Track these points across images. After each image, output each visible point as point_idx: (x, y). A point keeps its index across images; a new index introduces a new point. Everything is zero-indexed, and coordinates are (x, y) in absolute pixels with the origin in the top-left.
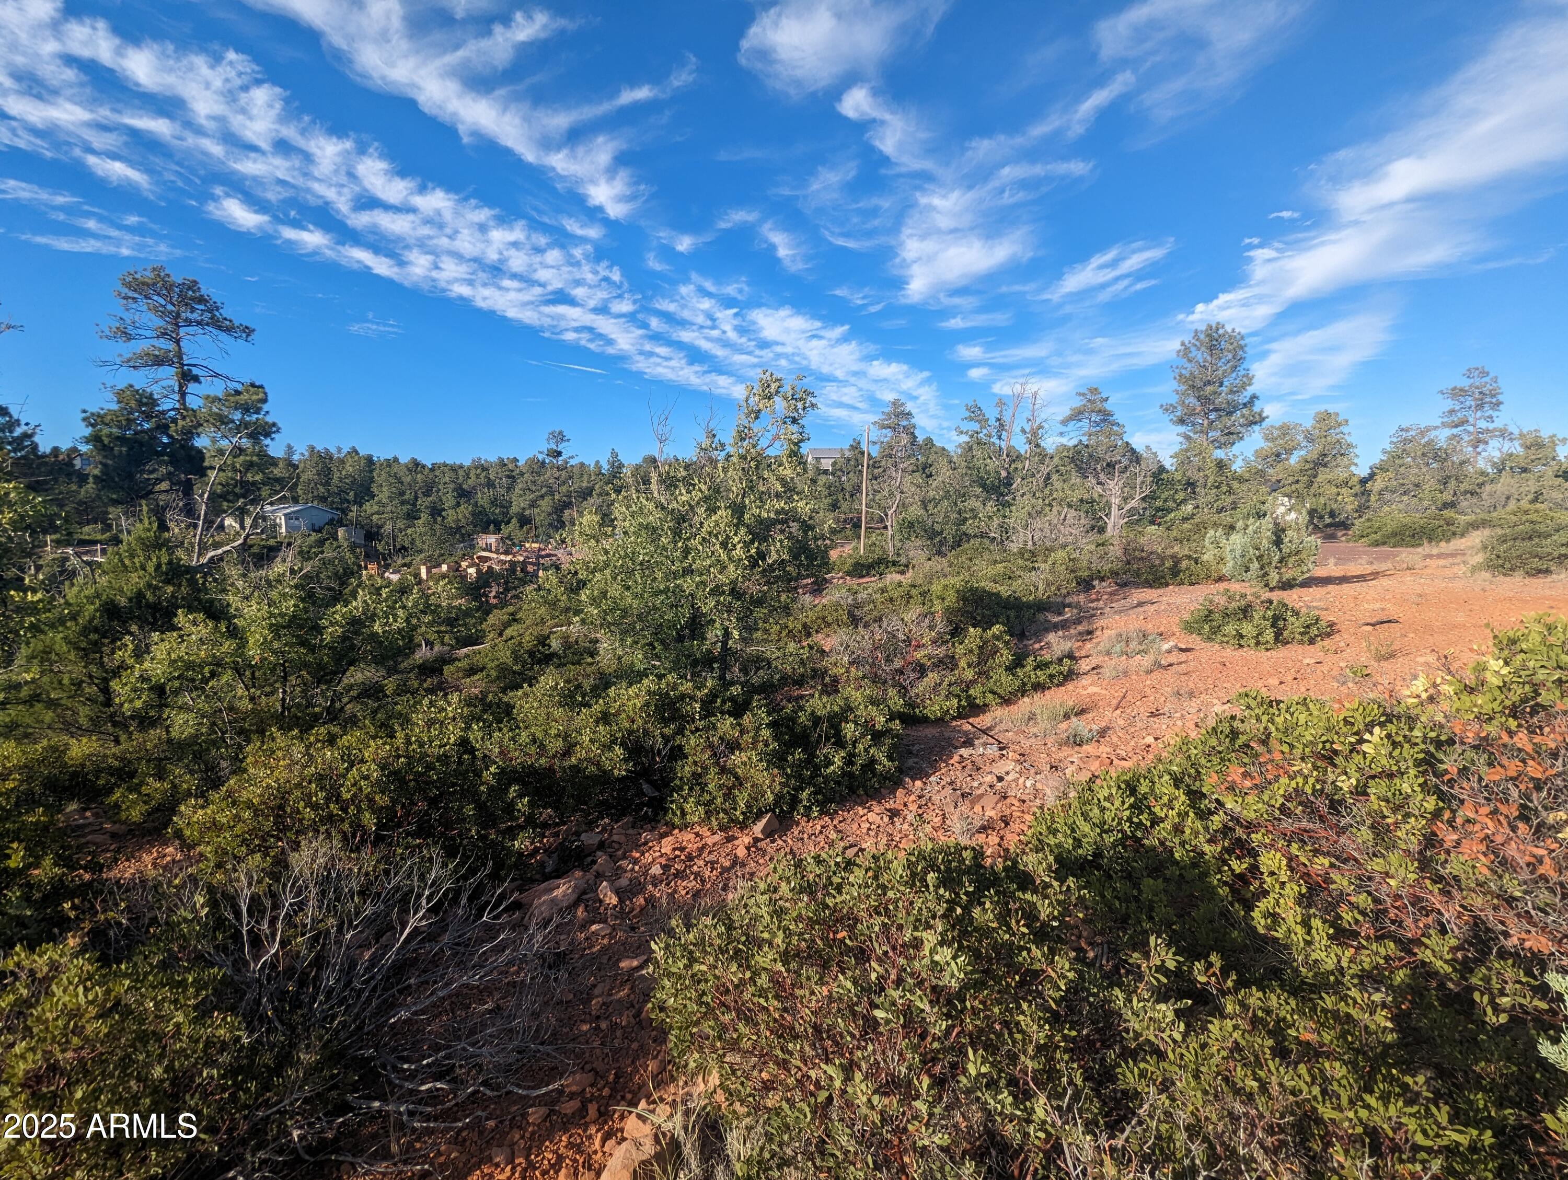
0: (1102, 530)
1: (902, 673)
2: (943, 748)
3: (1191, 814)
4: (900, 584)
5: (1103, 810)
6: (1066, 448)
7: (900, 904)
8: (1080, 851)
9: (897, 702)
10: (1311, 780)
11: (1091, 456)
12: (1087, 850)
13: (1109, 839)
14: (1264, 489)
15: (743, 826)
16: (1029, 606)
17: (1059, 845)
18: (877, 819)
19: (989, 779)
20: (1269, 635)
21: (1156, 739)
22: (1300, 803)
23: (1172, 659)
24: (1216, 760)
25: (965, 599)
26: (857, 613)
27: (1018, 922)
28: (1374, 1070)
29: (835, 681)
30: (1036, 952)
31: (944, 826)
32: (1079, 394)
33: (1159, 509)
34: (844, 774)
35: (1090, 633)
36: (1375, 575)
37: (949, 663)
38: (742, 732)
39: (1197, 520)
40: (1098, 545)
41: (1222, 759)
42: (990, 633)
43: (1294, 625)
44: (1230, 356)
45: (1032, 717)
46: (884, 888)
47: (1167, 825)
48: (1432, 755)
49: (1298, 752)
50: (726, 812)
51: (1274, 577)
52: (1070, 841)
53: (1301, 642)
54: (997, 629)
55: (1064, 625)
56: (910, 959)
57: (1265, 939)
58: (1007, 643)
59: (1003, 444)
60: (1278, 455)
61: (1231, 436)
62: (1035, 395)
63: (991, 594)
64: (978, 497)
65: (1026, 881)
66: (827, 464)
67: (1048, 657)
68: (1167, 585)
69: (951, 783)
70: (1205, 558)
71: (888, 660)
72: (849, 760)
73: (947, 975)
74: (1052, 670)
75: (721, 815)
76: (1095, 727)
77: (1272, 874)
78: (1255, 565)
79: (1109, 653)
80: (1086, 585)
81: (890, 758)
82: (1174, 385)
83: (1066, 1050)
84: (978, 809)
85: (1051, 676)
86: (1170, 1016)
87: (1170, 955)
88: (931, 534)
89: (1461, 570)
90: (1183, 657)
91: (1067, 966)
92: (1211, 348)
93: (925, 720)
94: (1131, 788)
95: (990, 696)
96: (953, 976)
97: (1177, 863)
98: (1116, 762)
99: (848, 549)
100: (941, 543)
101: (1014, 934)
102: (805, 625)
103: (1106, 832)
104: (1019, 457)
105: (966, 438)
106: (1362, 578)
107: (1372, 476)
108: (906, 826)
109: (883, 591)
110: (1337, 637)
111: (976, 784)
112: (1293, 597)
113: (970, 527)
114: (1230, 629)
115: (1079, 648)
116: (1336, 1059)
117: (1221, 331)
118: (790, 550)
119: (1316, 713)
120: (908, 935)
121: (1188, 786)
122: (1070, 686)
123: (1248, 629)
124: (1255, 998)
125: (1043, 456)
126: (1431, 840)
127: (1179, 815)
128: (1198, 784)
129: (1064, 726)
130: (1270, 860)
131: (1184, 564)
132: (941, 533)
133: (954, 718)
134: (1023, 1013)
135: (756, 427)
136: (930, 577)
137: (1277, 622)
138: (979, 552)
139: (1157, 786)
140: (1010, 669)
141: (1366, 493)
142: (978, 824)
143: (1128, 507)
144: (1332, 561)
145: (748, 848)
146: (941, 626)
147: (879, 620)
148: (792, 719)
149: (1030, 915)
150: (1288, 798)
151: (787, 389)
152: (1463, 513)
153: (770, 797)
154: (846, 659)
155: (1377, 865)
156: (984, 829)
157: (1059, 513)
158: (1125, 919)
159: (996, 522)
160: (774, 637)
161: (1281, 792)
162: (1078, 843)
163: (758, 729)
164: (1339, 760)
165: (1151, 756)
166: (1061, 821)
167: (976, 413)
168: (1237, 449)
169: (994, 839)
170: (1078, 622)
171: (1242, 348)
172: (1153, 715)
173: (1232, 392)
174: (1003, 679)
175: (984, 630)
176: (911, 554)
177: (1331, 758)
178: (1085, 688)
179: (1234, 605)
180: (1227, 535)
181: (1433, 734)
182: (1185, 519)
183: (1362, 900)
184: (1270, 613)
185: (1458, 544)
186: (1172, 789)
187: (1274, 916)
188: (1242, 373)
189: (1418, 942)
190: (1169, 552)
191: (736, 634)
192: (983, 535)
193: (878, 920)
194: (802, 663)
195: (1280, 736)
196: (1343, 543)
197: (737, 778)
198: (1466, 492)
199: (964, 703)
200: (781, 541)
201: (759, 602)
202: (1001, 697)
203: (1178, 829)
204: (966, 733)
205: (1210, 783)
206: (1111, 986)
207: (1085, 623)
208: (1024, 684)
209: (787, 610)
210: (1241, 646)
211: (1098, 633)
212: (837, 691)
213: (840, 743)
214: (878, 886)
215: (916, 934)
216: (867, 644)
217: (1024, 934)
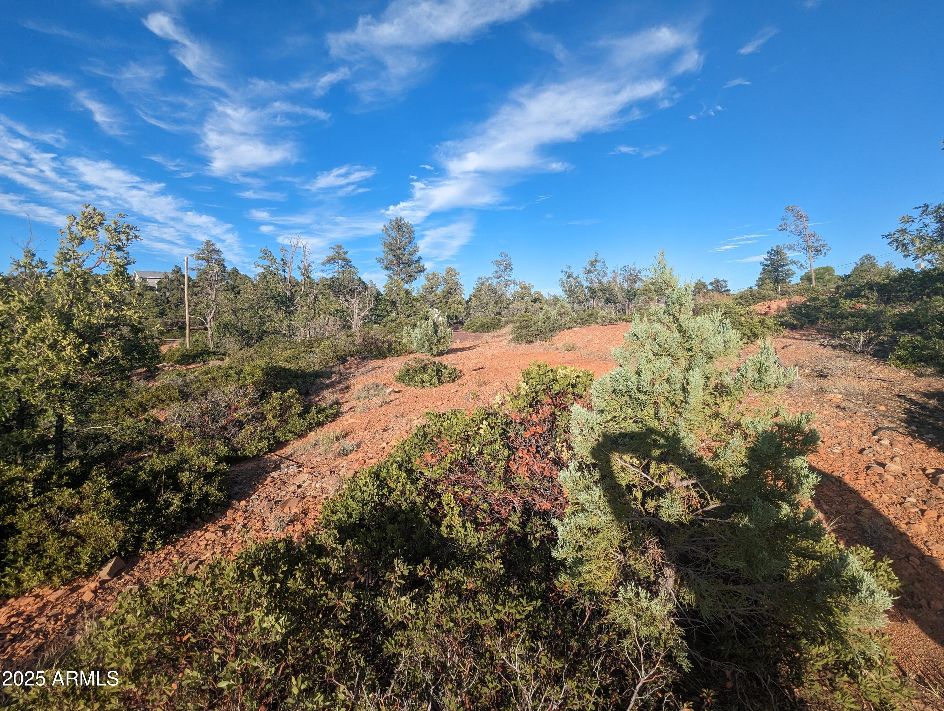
0: (350, 328)
1: (226, 429)
2: (260, 474)
3: (409, 483)
4: (220, 368)
5: (363, 492)
6: (326, 279)
7: (234, 597)
8: (352, 520)
9: (222, 449)
10: (461, 452)
11: (341, 285)
12: (355, 519)
13: (367, 508)
14: (427, 305)
15: (88, 575)
16: (310, 375)
17: (339, 520)
18: (213, 536)
19: (292, 488)
20: (435, 380)
21: (387, 443)
22: (457, 465)
23: (392, 397)
24: (418, 450)
25: (268, 374)
26: (186, 390)
27: (318, 580)
28: (498, 590)
29: (171, 442)
30: (331, 594)
31: (264, 528)
32: (332, 248)
33: (379, 316)
34: (183, 510)
35: (347, 388)
36: (475, 346)
37: (260, 417)
38: (82, 499)
39: (398, 321)
40: (348, 336)
41: (421, 450)
42: (286, 395)
43: (445, 373)
44: (408, 236)
45: (317, 443)
46: (220, 591)
47: (397, 492)
48: (505, 430)
49: (454, 439)
50: (68, 568)
51: (435, 350)
52: (346, 515)
53: (449, 382)
54: (291, 391)
55: (332, 385)
56: (244, 634)
57: (447, 540)
58: (298, 400)
59: (287, 275)
60: (432, 288)
61: (410, 278)
62: (305, 246)
63: (285, 370)
64: (272, 308)
65: (321, 551)
66: (153, 283)
67: (324, 405)
68: (386, 357)
69: (266, 497)
70: (403, 341)
71: (214, 421)
72: (187, 499)
73: (273, 635)
74: (327, 413)
75: (64, 572)
76: (354, 443)
77: (448, 504)
78: (426, 344)
79: (358, 398)
80: (343, 360)
81: (220, 490)
82: (382, 247)
83: (354, 648)
84: (286, 509)
85: (327, 417)
86: (408, 601)
87: (405, 567)
88: (242, 332)
89: (505, 342)
90: (397, 395)
91: (351, 595)
92: (399, 230)
93: (245, 458)
94: (377, 475)
95: (289, 435)
96: (277, 633)
97: (404, 511)
98: (367, 461)
99: (176, 345)
100: (249, 339)
101: (316, 588)
102: (141, 404)
103: (365, 504)
104: (297, 283)
105: (262, 270)
106: (470, 348)
107: (470, 299)
108: (236, 535)
109: (207, 373)
110: (463, 377)
111: (284, 494)
112: (444, 359)
113: (268, 327)
114: (418, 379)
115: (342, 397)
116: (484, 593)
117: (402, 222)
118: (123, 349)
119: (460, 418)
120: (241, 617)
121: (406, 467)
122: (338, 421)
123: (426, 377)
124: (446, 574)
125: (312, 284)
126: (508, 470)
127: (403, 485)
128: (410, 465)
129: (336, 445)
130: (447, 498)
131: (394, 345)
132: (248, 331)
133: (266, 453)
134: (326, 637)
135: (81, 251)
136: (242, 361)
137: (438, 372)
138: (275, 343)
139: (391, 471)
140: (301, 416)
141: (468, 307)
142: (287, 519)
143: (363, 314)
144: (458, 340)
145: (95, 592)
146: (252, 393)
147: (205, 394)
148: (133, 478)
149: (326, 572)
150: (452, 463)
151: (110, 223)
152: (504, 317)
153: (114, 544)
154: (179, 425)
155: (490, 488)
156: (291, 522)
157: (325, 318)
158: (379, 552)
159: (285, 324)
160: (111, 416)
161: (449, 461)
162: (350, 515)
163: (99, 493)
164: (471, 440)
165: (385, 454)
166: (339, 504)
167: (267, 255)
168: (414, 284)
169: (298, 527)
170: (340, 382)
171: (413, 232)
172: (384, 430)
173: (409, 254)
174: (297, 423)
175: (283, 393)
176: (227, 346)
177: (468, 440)
178: (346, 421)
179: (419, 365)
180: (413, 328)
181: (505, 420)
182: (392, 321)
183: (485, 506)
184: (435, 368)
185: (503, 330)
186: (398, 471)
187: (450, 527)
188: (414, 245)
189: (507, 519)
190: (386, 339)
191: (71, 419)
192: (277, 332)
193: (217, 614)
194: (141, 433)
195: (446, 432)
196: (461, 332)
197: (79, 536)
198: (504, 308)
199: (272, 442)
200: (112, 342)
201: (95, 390)
202: (296, 434)
203: (403, 493)
204: (275, 461)
205: (416, 464)
206: (376, 596)
207: (344, 383)
208: (311, 424)
209: (123, 394)
210: (424, 387)
211: (352, 387)
212: (173, 450)
213: (177, 487)
214: (215, 591)
215: (248, 614)
216: (196, 412)
217: (323, 586)
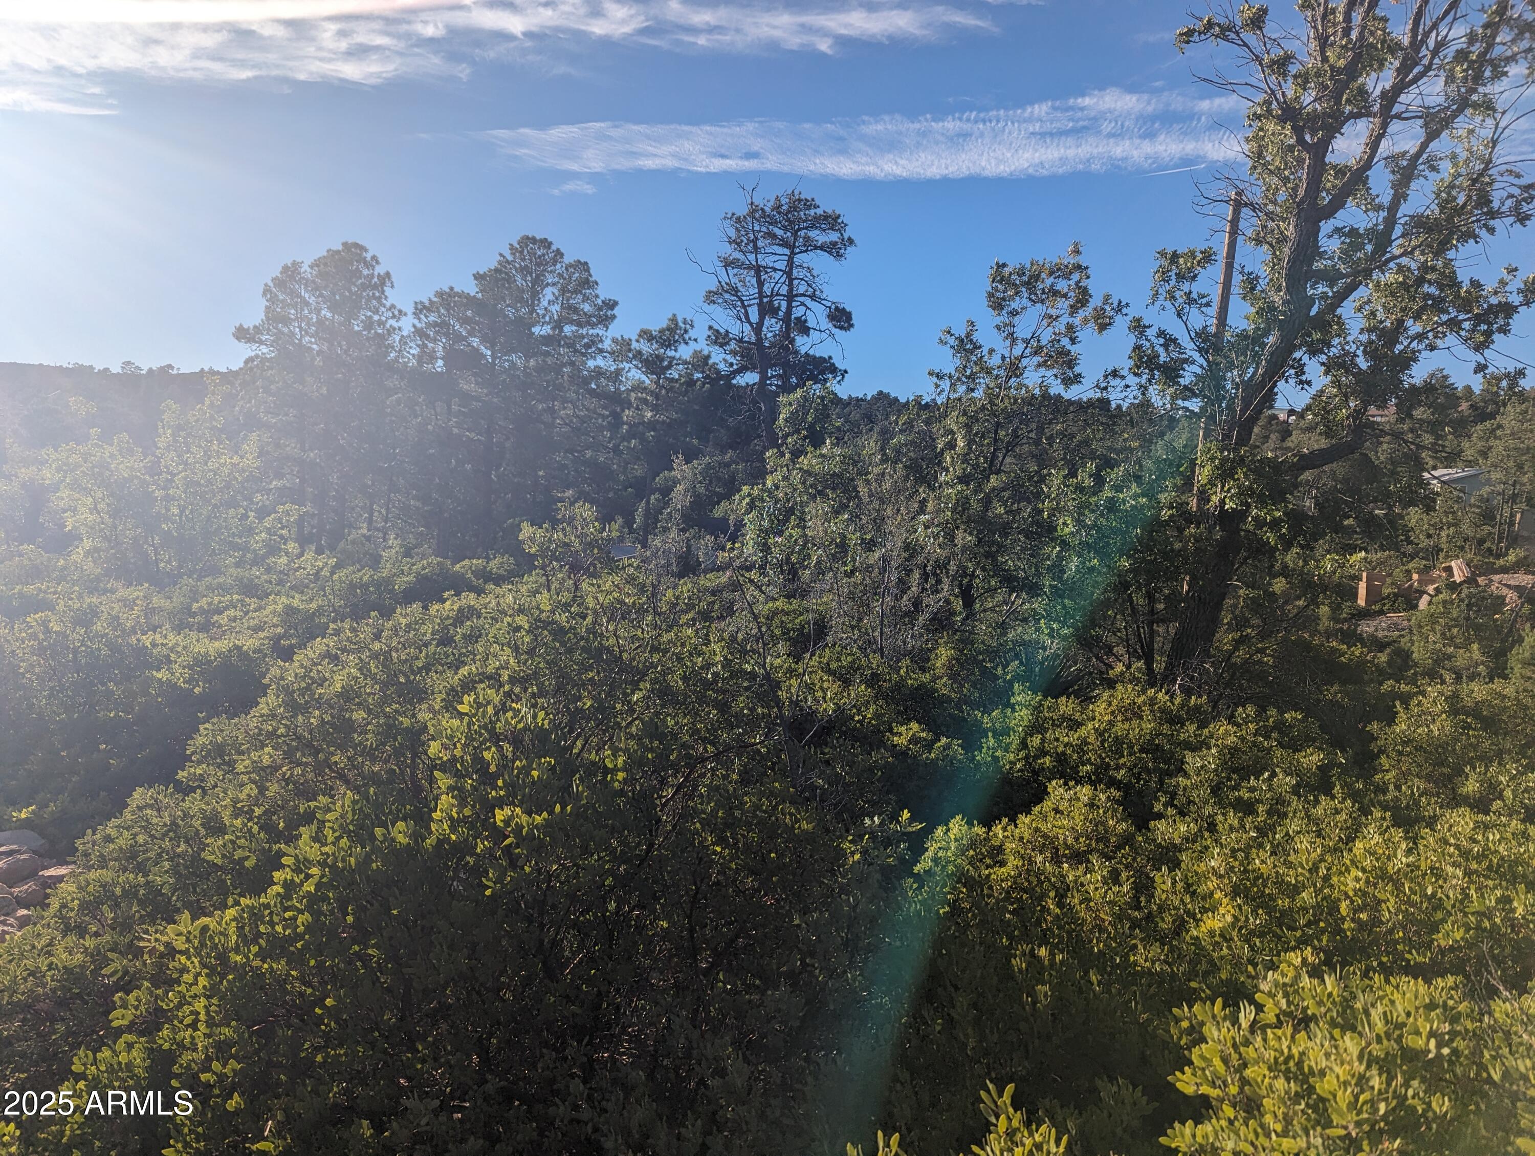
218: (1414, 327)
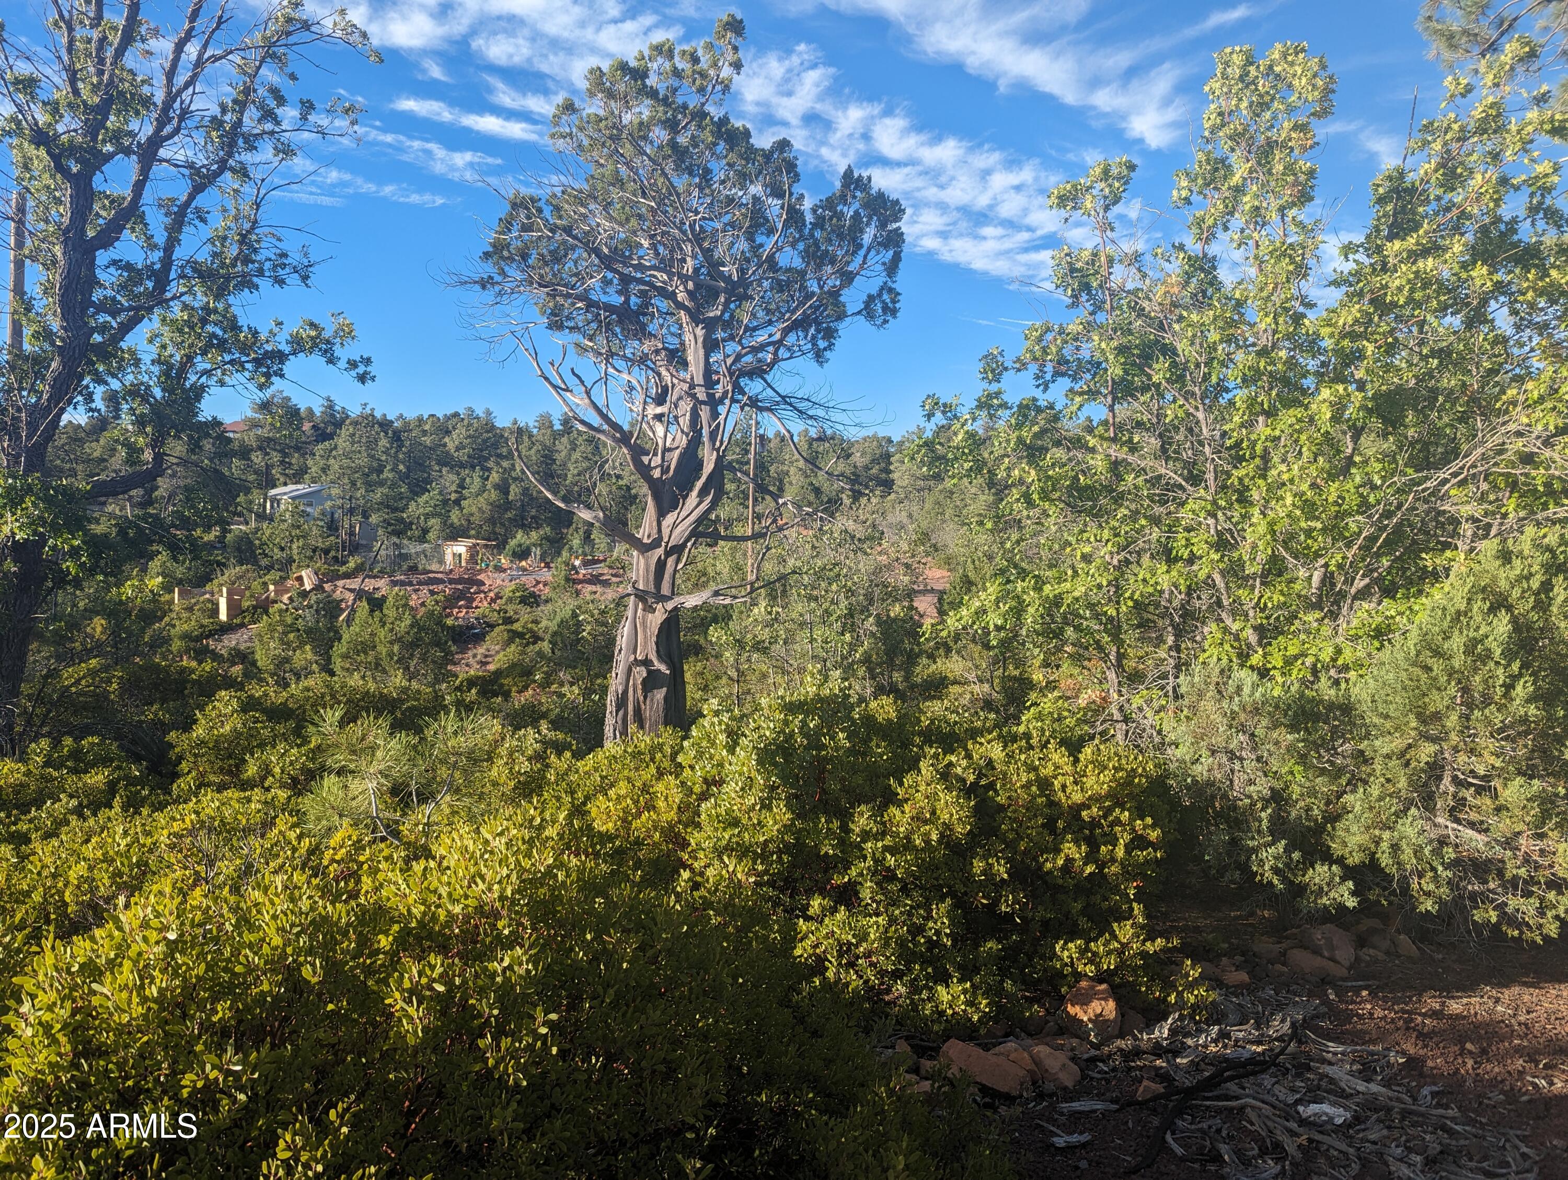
218: (201, 364)
